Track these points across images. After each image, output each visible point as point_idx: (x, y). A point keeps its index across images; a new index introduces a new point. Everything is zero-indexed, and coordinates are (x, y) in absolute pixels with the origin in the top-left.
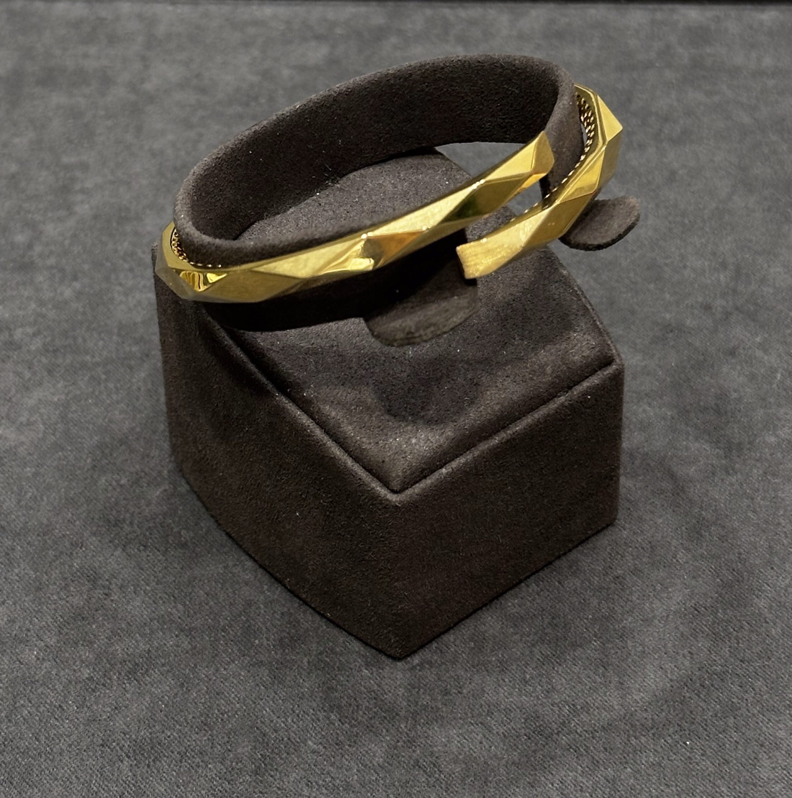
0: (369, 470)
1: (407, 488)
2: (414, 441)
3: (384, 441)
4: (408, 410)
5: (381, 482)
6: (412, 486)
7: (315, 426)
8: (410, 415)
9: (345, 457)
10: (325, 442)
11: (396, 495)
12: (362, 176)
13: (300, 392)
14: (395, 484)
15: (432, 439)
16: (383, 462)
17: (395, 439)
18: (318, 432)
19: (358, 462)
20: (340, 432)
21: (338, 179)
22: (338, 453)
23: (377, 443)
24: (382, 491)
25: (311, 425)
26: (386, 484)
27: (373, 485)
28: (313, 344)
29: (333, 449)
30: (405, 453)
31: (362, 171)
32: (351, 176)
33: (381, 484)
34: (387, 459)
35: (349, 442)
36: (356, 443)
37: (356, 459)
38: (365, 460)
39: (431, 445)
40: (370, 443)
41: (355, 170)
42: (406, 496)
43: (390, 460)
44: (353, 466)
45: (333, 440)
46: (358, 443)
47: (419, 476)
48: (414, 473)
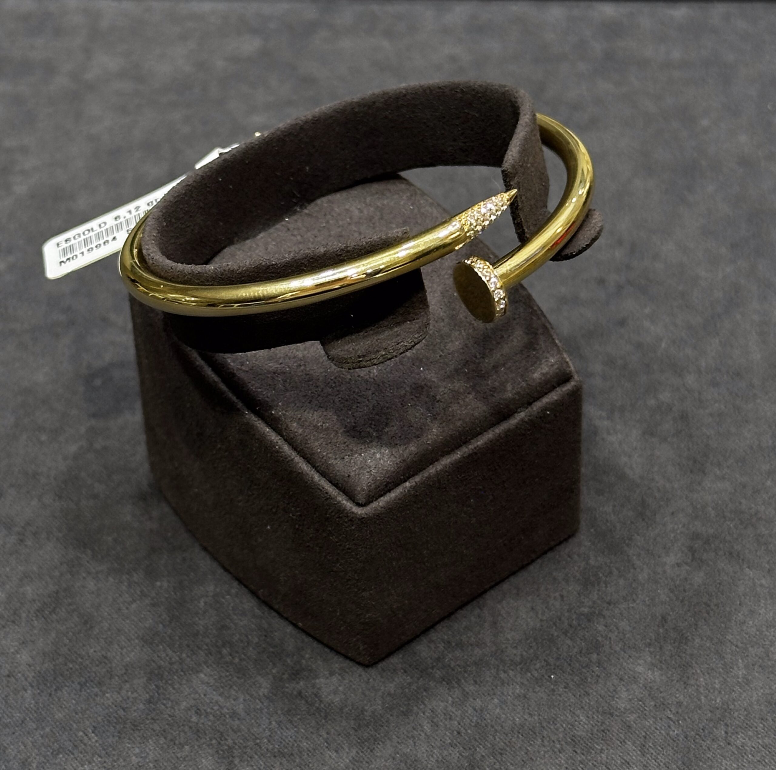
0: (336, 485)
1: (372, 502)
2: (378, 456)
3: (349, 456)
4: (373, 426)
5: (347, 496)
6: (377, 499)
7: (284, 442)
8: (374, 431)
9: (312, 472)
10: (292, 457)
11: (361, 508)
12: (329, 201)
13: (269, 410)
14: (361, 498)
15: (395, 454)
16: (349, 476)
17: (360, 455)
18: (286, 448)
19: (325, 477)
20: (307, 448)
21: (307, 205)
22: (306, 468)
23: (344, 458)
24: (348, 505)
25: (279, 441)
26: (351, 497)
27: (339, 499)
28: (281, 364)
29: (300, 465)
30: (370, 467)
31: (329, 197)
32: (319, 202)
33: (347, 498)
34: (352, 474)
35: (316, 458)
36: (322, 458)
37: (323, 474)
38: (331, 475)
39: (394, 459)
40: (336, 459)
41: (323, 195)
42: (371, 509)
43: (356, 475)
44: (319, 481)
45: (301, 456)
46: (325, 458)
47: (383, 490)
48: (379, 487)
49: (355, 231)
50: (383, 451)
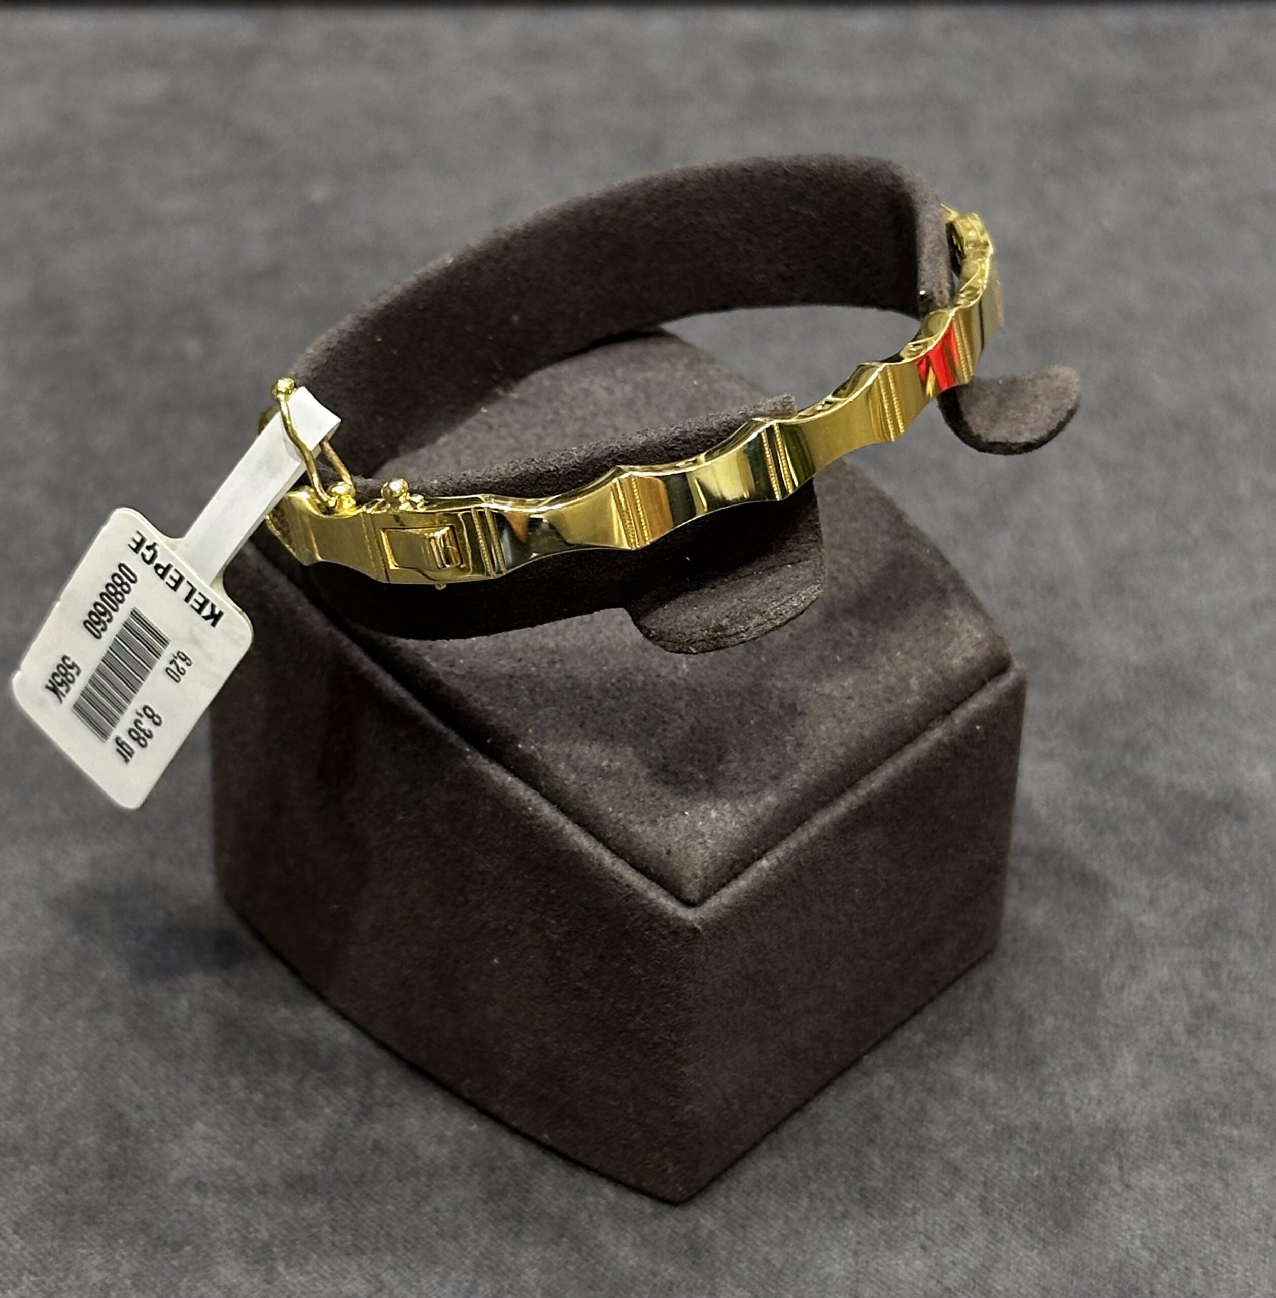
0: (644, 871)
1: (709, 897)
2: (713, 814)
3: (663, 817)
5: (666, 889)
7: (541, 799)
8: (699, 771)
9: (598, 850)
10: (560, 826)
11: (693, 910)
13: (512, 743)
14: (691, 891)
15: (742, 810)
16: (668, 852)
17: (683, 813)
18: (547, 810)
19: (622, 858)
20: (588, 806)
21: (514, 384)
22: (586, 844)
23: (655, 821)
24: (670, 905)
25: (533, 798)
26: (674, 890)
27: (652, 895)
28: (519, 660)
29: (576, 837)
30: (703, 835)
31: (551, 370)
32: (533, 378)
33: (666, 893)
34: (674, 848)
35: (605, 823)
36: (617, 823)
37: (619, 853)
38: (634, 854)
39: (742, 819)
40: (642, 823)
41: (539, 367)
42: (709, 910)
43: (680, 850)
44: (613, 865)
45: (575, 823)
46: (622, 823)
47: (727, 874)
48: (719, 870)
49: (606, 426)
50: (720, 805)
